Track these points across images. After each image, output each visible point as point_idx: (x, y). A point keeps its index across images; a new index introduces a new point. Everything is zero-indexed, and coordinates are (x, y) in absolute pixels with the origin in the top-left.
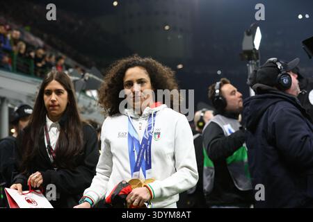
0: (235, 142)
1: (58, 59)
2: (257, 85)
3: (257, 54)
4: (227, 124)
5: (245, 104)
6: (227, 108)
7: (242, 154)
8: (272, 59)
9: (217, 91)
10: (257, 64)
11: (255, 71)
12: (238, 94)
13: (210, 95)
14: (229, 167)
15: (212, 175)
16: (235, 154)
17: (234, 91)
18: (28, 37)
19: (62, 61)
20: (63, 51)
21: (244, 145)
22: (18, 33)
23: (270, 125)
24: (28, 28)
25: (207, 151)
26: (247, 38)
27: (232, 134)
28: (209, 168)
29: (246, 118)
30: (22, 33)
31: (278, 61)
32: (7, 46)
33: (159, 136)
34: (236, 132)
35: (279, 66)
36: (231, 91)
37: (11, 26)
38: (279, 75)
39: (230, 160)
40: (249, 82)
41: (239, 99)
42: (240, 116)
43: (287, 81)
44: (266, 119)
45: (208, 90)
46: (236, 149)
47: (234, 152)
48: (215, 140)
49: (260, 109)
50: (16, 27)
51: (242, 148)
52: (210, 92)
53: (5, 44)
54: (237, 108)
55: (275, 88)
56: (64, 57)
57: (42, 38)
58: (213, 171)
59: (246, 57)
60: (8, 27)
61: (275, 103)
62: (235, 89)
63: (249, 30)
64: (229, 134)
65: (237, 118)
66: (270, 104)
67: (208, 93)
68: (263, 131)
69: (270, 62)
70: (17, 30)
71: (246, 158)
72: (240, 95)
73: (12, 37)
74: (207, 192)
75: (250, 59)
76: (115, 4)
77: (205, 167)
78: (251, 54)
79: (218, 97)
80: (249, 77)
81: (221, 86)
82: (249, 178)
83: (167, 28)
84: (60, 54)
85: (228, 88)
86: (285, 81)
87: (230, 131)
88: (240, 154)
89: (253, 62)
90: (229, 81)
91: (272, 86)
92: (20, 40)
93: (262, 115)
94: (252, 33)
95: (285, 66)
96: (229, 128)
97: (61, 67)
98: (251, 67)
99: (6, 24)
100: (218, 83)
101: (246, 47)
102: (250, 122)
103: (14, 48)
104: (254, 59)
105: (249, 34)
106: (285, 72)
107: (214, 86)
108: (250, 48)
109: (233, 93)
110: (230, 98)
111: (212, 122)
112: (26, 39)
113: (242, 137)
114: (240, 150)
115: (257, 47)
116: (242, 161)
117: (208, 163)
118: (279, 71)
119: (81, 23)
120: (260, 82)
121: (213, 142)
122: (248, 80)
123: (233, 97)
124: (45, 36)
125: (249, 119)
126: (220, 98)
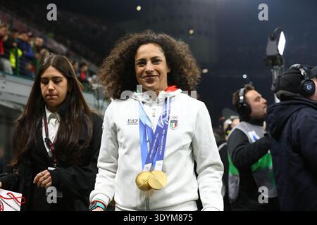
0: (260, 149)
1: (81, 65)
2: (281, 92)
3: (281, 60)
4: (251, 131)
5: (269, 111)
6: (252, 115)
7: (267, 162)
8: (295, 65)
9: (242, 98)
10: (282, 69)
11: (279, 77)
12: (263, 100)
13: (234, 102)
14: (254, 175)
15: (237, 182)
16: (260, 161)
17: (259, 97)
18: (50, 43)
19: (86, 68)
20: (86, 57)
21: (269, 152)
22: (41, 40)
23: (294, 131)
24: (51, 35)
25: (232, 159)
26: (271, 44)
27: (257, 141)
28: (234, 175)
29: (270, 125)
30: (45, 40)
31: (301, 67)
32: (30, 53)
33: (176, 125)
34: (261, 139)
35: (303, 72)
36: (255, 97)
37: (33, 33)
38: (303, 81)
39: (255, 167)
40: (273, 88)
41: (264, 105)
42: (265, 123)
43: (311, 87)
44: (290, 126)
45: (232, 96)
46: (261, 156)
47: (259, 159)
48: (239, 148)
49: (284, 116)
50: (39, 33)
51: (267, 155)
52: (234, 98)
53: (28, 51)
54: (262, 114)
55: (299, 95)
56: (87, 63)
57: (65, 45)
58: (238, 178)
59: (271, 62)
60: (30, 34)
61: (298, 110)
62: (260, 95)
63: (273, 35)
64: (254, 141)
65: (262, 125)
66: (293, 111)
67: (232, 100)
68: (288, 138)
69: (294, 68)
70: (41, 37)
71: (271, 165)
72: (265, 101)
73: (34, 44)
74: (232, 200)
75: (274, 64)
76: (139, 8)
77: (230, 174)
78: (275, 59)
79: (242, 104)
80: (274, 82)
81: (245, 92)
82: (274, 185)
83: (191, 32)
84: (83, 60)
85: (252, 94)
86: (309, 87)
87: (254, 137)
88: (265, 161)
89: (277, 67)
90: (253, 87)
91: (296, 93)
92: (44, 47)
93: (286, 121)
94: (276, 38)
95: (308, 72)
96: (253, 135)
97: (85, 73)
98: (275, 72)
99: (29, 31)
100: (242, 90)
101: (270, 52)
102: (274, 129)
103: (37, 55)
104: (278, 64)
105: (273, 39)
106: (308, 78)
107: (238, 93)
108: (274, 53)
109: (257, 99)
110: (254, 104)
111: (237, 129)
112: (49, 46)
113: (266, 144)
114: (265, 157)
115: (281, 52)
116: (267, 168)
117: (233, 171)
118: (302, 77)
119: (104, 28)
120: (283, 89)
121: (237, 149)
122: (273, 86)
123: (257, 103)
124: (68, 42)
125: (273, 126)
126: (245, 105)
